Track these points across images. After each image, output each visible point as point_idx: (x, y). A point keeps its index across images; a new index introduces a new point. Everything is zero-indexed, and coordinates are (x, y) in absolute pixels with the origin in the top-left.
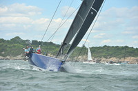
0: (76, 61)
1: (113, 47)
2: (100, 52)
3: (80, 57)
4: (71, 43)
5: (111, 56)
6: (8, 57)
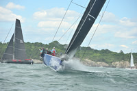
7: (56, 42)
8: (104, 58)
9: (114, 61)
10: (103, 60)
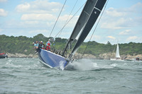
0: (101, 59)
1: (139, 44)
2: (126, 49)
3: (105, 54)
4: (77, 38)
5: (137, 53)
6: (31, 55)
7: (41, 35)
8: (91, 49)
9: (101, 53)
10: (90, 53)
